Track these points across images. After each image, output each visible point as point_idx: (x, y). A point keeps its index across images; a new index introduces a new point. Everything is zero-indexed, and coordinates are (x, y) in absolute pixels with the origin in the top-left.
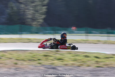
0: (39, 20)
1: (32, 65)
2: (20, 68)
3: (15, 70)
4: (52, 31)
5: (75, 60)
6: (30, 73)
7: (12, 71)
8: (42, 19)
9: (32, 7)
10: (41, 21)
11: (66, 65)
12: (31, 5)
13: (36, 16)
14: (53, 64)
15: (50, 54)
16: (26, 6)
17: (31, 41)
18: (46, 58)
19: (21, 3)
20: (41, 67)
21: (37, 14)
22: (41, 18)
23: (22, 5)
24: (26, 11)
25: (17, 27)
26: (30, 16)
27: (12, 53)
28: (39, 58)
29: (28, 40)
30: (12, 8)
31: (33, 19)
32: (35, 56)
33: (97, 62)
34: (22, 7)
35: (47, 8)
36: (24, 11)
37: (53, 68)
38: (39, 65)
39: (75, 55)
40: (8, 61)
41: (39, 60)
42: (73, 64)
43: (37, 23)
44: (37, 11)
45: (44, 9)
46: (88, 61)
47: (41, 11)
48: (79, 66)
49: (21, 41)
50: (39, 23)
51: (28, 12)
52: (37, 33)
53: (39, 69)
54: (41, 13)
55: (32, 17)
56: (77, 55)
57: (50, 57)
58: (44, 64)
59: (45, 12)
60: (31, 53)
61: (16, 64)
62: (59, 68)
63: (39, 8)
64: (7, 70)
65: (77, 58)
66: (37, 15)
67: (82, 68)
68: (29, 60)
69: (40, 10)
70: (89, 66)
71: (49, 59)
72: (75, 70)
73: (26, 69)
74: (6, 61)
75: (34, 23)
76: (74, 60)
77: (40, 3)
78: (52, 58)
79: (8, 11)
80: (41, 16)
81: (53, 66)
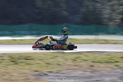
0: (116, 21)
1: (109, 67)
2: (97, 71)
3: (91, 73)
6: (107, 76)
7: (88, 74)
8: (119, 19)
9: (109, 7)
10: (118, 21)
12: (108, 4)
13: (112, 16)
16: (103, 5)
17: (108, 42)
19: (97, 2)
23: (98, 4)
24: (102, 11)
25: (93, 27)
26: (107, 16)
27: (88, 54)
28: (116, 60)
29: (105, 41)
30: (87, 6)
31: (110, 19)
32: (112, 58)
34: (98, 7)
36: (101, 11)
38: (116, 67)
40: (83, 64)
41: (117, 62)
43: (114, 23)
44: (114, 11)
45: (121, 9)
49: (97, 42)
50: (117, 23)
51: (105, 12)
52: (114, 34)
53: (116, 71)
54: (119, 13)
55: (109, 16)
58: (121, 66)
60: (108, 55)
61: (92, 66)
63: (116, 7)
64: (83, 73)
66: (114, 15)
68: (107, 62)
69: (117, 10)
73: (103, 72)
74: (81, 63)
75: (111, 23)
77: (117, 2)
79: (83, 10)
80: (118, 15)
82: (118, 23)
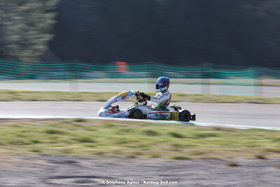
0: (36, 47)
1: (19, 155)
4: (68, 73)
5: (123, 142)
6: (13, 174)
8: (44, 43)
9: (21, 15)
10: (41, 47)
11: (100, 154)
12: (17, 10)
13: (28, 37)
14: (67, 152)
15: (61, 127)
16: (6, 12)
17: (17, 97)
18: (51, 139)
20: (39, 159)
21: (32, 32)
22: (41, 41)
24: (6, 26)
26: (15, 38)
28: (34, 139)
29: (11, 95)
31: (24, 45)
32: (24, 134)
33: (176, 145)
35: (56, 16)
36: (2, 25)
37: (69, 162)
38: (34, 155)
39: (123, 130)
41: (36, 142)
42: (117, 152)
43: (33, 53)
44: (32, 25)
45: (49, 19)
46: (155, 144)
47: (41, 25)
48: (132, 157)
52: (32, 77)
54: (43, 28)
56: (127, 131)
57: (61, 136)
59: (51, 25)
60: (16, 126)
62: (83, 163)
63: (35, 16)
65: (127, 137)
66: (32, 34)
67: (138, 161)
68: (12, 143)
69: (39, 22)
70: (155, 156)
71: (59, 139)
72: (122, 166)
73: (4, 164)
76: (119, 143)
77: (40, 5)
78: (65, 138)
80: (42, 35)
81: (69, 157)
82: (42, 54)
